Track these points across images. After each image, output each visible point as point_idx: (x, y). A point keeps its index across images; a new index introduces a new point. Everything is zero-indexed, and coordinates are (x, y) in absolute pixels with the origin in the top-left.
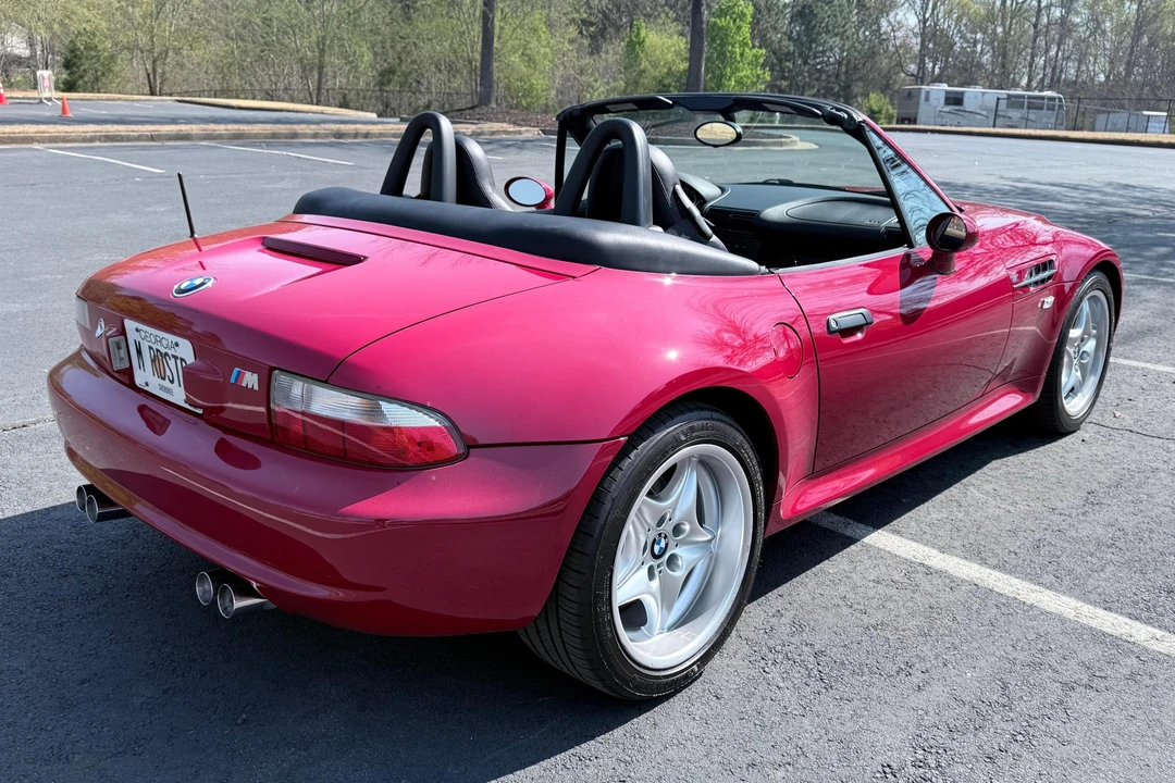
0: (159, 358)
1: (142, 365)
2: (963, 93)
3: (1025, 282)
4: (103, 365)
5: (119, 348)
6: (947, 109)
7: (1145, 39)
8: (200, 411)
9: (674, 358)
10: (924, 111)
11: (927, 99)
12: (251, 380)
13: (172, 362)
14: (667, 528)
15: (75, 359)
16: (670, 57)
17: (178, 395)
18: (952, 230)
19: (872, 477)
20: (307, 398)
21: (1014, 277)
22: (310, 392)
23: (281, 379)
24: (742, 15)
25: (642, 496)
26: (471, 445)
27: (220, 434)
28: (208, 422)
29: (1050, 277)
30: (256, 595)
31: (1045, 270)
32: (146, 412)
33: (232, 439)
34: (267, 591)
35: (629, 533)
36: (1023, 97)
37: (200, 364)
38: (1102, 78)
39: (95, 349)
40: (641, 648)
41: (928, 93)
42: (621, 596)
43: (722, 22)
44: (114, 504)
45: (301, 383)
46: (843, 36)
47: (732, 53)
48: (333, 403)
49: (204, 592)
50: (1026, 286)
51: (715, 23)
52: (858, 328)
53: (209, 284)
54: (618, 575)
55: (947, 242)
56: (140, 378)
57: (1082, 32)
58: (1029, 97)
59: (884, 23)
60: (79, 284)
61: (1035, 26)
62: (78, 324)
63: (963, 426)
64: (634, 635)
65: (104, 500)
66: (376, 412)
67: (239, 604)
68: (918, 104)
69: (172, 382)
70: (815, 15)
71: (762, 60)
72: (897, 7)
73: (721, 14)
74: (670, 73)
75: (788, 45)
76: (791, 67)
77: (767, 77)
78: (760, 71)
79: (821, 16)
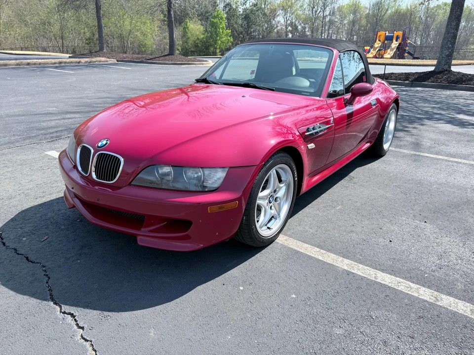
16: (198, 33)
24: (222, 18)
43: (215, 21)
47: (219, 32)
51: (213, 21)
57: (337, 24)
59: (273, 21)
61: (322, 22)
70: (250, 18)
71: (230, 34)
72: (278, 16)
73: (215, 17)
74: (198, 39)
75: (241, 29)
76: (242, 36)
77: (232, 40)
78: (229, 38)
79: (252, 19)
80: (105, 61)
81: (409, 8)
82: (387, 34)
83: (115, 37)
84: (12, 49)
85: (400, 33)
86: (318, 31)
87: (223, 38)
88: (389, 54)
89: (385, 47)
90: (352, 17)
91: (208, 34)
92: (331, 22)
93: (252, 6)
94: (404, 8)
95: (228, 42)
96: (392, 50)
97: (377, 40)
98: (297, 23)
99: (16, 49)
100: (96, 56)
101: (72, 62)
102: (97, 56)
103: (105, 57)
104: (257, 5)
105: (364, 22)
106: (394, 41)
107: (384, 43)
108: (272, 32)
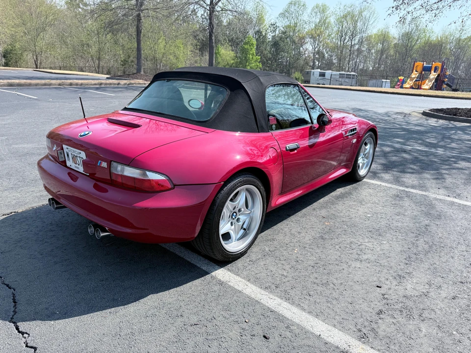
0: (74, 158)
1: (69, 159)
2: (325, 73)
3: (347, 135)
4: (56, 159)
5: (61, 154)
6: (320, 78)
7: (385, 56)
8: (88, 174)
9: (239, 158)
10: (312, 78)
11: (313, 74)
12: (104, 165)
13: (79, 159)
14: (236, 210)
15: (47, 157)
16: (228, 58)
17: (81, 169)
18: (325, 119)
19: (301, 193)
20: (123, 170)
21: (344, 133)
22: (123, 169)
23: (114, 164)
24: (252, 44)
25: (228, 201)
26: (175, 185)
27: (94, 182)
28: (91, 178)
29: (355, 133)
30: (108, 232)
31: (354, 131)
32: (71, 174)
33: (98, 183)
34: (111, 230)
35: (224, 212)
36: (344, 74)
37: (88, 159)
38: (371, 68)
39: (53, 154)
40: (228, 246)
41: (313, 72)
42: (222, 231)
43: (246, 47)
44: (61, 204)
45: (120, 166)
46: (288, 52)
47: (249, 57)
48: (131, 172)
49: (91, 231)
50: (347, 136)
51: (244, 47)
52: (295, 149)
53: (90, 134)
54: (221, 226)
55: (323, 122)
56: (69, 164)
57: (365, 53)
58: (347, 75)
59: (301, 49)
60: (47, 133)
61: (350, 51)
62: (48, 146)
63: (327, 179)
64: (226, 242)
65: (57, 203)
66: (145, 175)
67: (102, 235)
68: (310, 76)
69: (79, 165)
70: (279, 45)
71: (259, 60)
72: (306, 43)
73: (246, 43)
74: (228, 64)
75: (270, 55)
76: (270, 63)
77: (261, 66)
78: (258, 64)
79: (281, 46)
80: (142, 84)
81: (440, 39)
82: (424, 65)
83: (148, 59)
84: (51, 68)
85: (439, 64)
86: (345, 59)
87: (252, 63)
88: (427, 85)
89: (422, 78)
90: (380, 46)
91: (238, 59)
92: (359, 51)
93: (282, 33)
94: (435, 39)
95: (257, 68)
96: (431, 81)
97: (414, 70)
98: (324, 51)
99: (55, 68)
100: (133, 78)
101: (111, 84)
102: (135, 78)
103: (143, 79)
104: (285, 32)
105: (392, 52)
106: (433, 72)
107: (421, 73)
108: (299, 59)
